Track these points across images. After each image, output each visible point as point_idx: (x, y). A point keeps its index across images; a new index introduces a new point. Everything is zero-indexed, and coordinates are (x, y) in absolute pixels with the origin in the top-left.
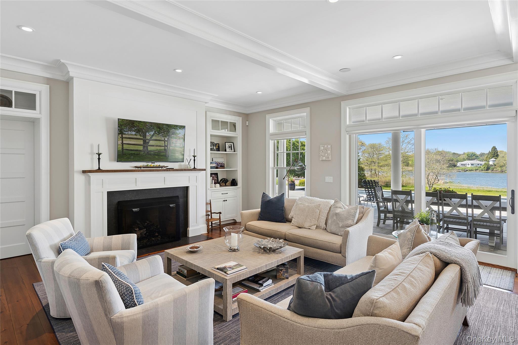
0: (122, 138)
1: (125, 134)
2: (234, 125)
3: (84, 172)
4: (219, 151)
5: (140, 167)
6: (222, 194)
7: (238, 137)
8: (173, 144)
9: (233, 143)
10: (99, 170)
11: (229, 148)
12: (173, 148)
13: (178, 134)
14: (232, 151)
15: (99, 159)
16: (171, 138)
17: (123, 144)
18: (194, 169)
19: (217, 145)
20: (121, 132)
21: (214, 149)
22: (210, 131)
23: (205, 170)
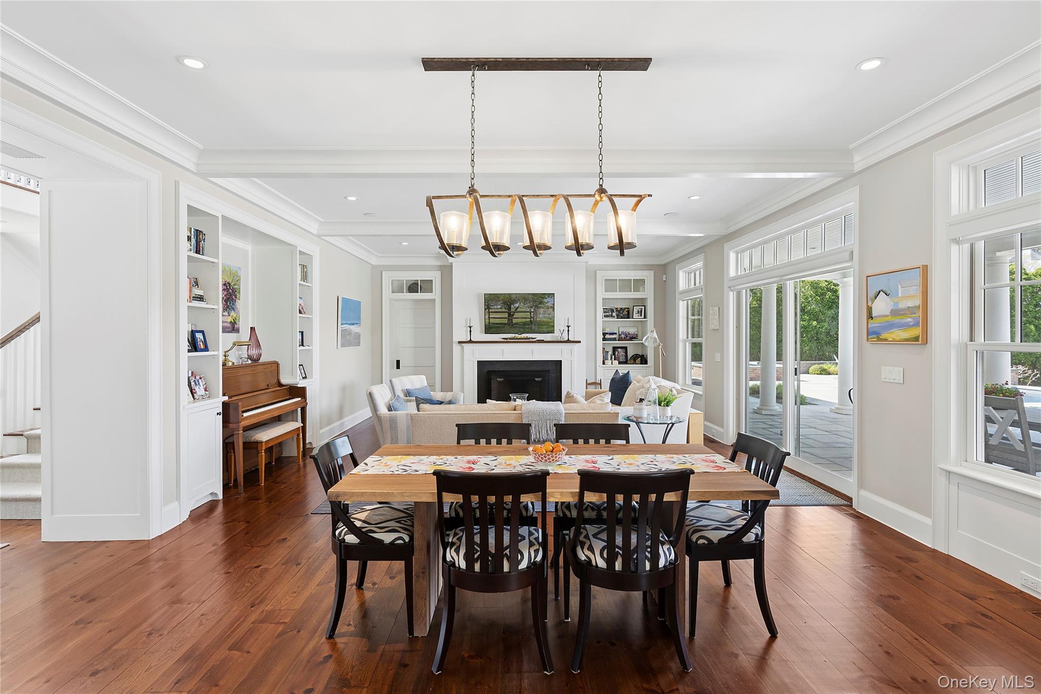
0: (489, 312)
1: (491, 309)
2: (639, 284)
3: (460, 342)
4: (629, 318)
5: (507, 339)
7: (649, 298)
8: (540, 315)
9: (645, 306)
10: (471, 342)
11: (638, 313)
12: (540, 319)
13: (546, 303)
14: (641, 317)
15: (470, 331)
16: (538, 308)
17: (489, 318)
19: (626, 310)
20: (488, 307)
21: (612, 316)
22: (601, 294)
23: (580, 342)
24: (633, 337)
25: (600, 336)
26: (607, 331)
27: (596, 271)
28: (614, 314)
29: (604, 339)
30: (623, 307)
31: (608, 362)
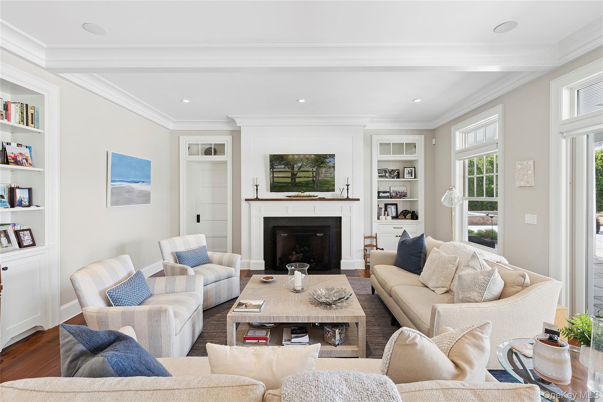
0: (273, 172)
1: (275, 168)
2: (412, 146)
3: (247, 200)
4: (399, 178)
5: (291, 197)
6: (394, 228)
7: (419, 160)
8: (323, 174)
9: (415, 168)
10: (257, 199)
11: (409, 173)
12: (322, 178)
13: (328, 163)
14: (412, 178)
15: (257, 190)
16: (320, 168)
17: (273, 177)
18: (348, 199)
19: (397, 171)
20: (272, 167)
21: (385, 176)
22: (377, 156)
23: (358, 200)
24: (403, 195)
25: (375, 195)
26: (381, 190)
27: (371, 136)
28: (387, 175)
29: (379, 197)
30: (394, 169)
31: (382, 217)
